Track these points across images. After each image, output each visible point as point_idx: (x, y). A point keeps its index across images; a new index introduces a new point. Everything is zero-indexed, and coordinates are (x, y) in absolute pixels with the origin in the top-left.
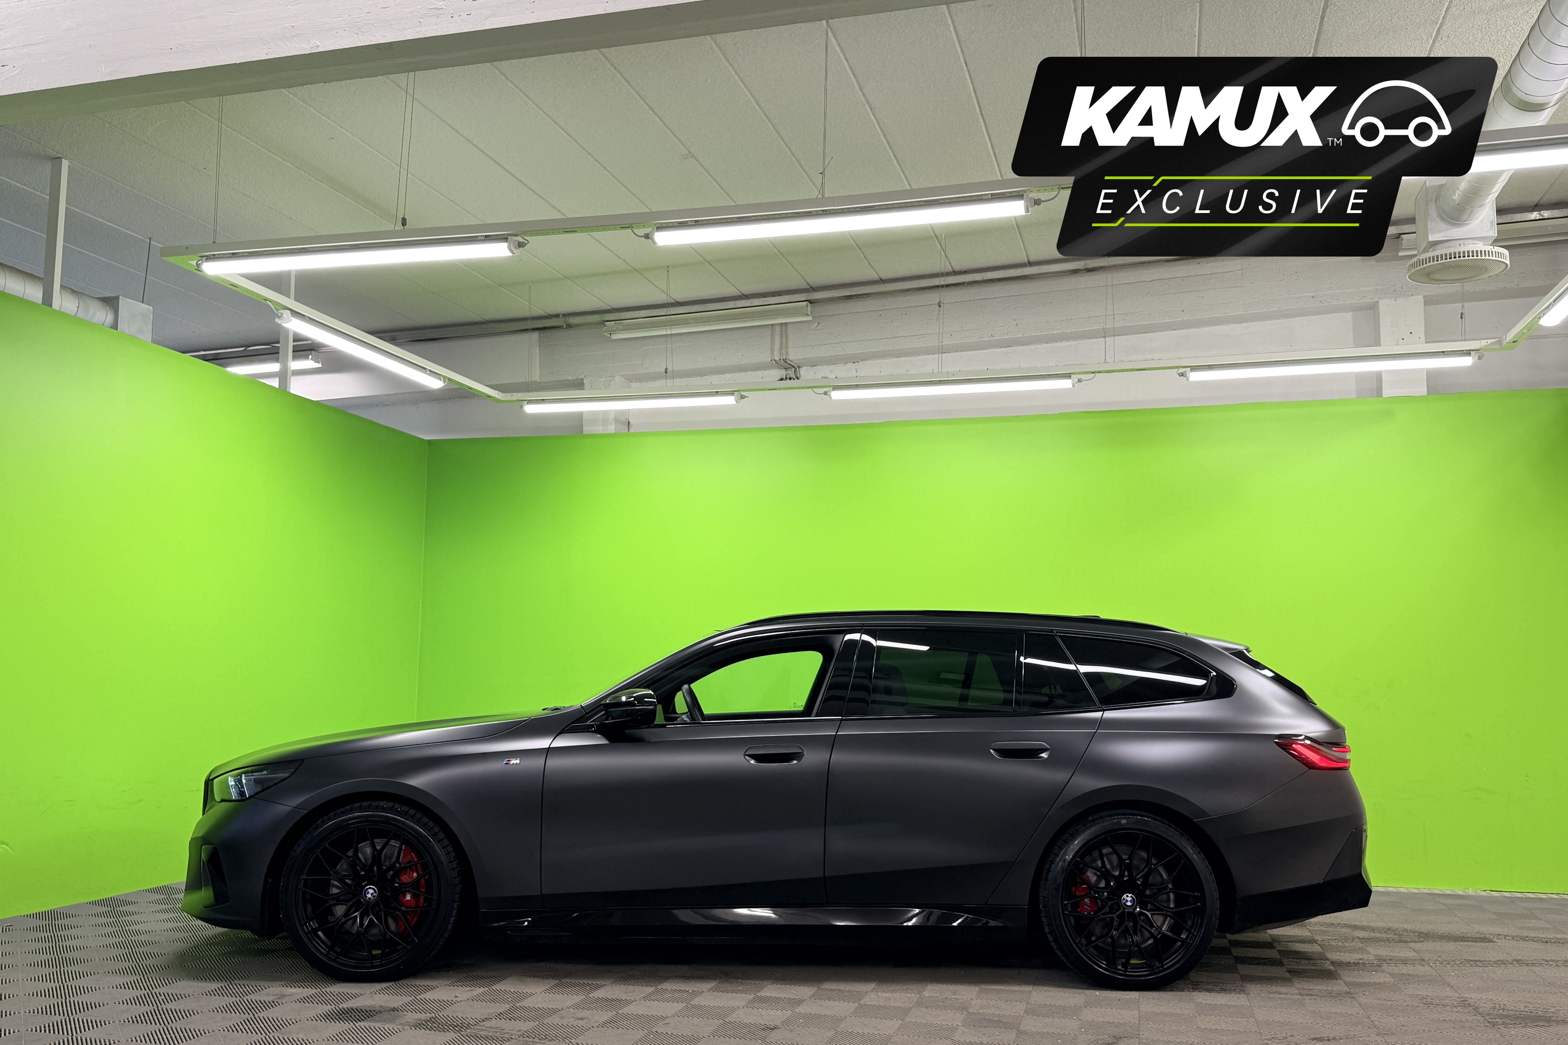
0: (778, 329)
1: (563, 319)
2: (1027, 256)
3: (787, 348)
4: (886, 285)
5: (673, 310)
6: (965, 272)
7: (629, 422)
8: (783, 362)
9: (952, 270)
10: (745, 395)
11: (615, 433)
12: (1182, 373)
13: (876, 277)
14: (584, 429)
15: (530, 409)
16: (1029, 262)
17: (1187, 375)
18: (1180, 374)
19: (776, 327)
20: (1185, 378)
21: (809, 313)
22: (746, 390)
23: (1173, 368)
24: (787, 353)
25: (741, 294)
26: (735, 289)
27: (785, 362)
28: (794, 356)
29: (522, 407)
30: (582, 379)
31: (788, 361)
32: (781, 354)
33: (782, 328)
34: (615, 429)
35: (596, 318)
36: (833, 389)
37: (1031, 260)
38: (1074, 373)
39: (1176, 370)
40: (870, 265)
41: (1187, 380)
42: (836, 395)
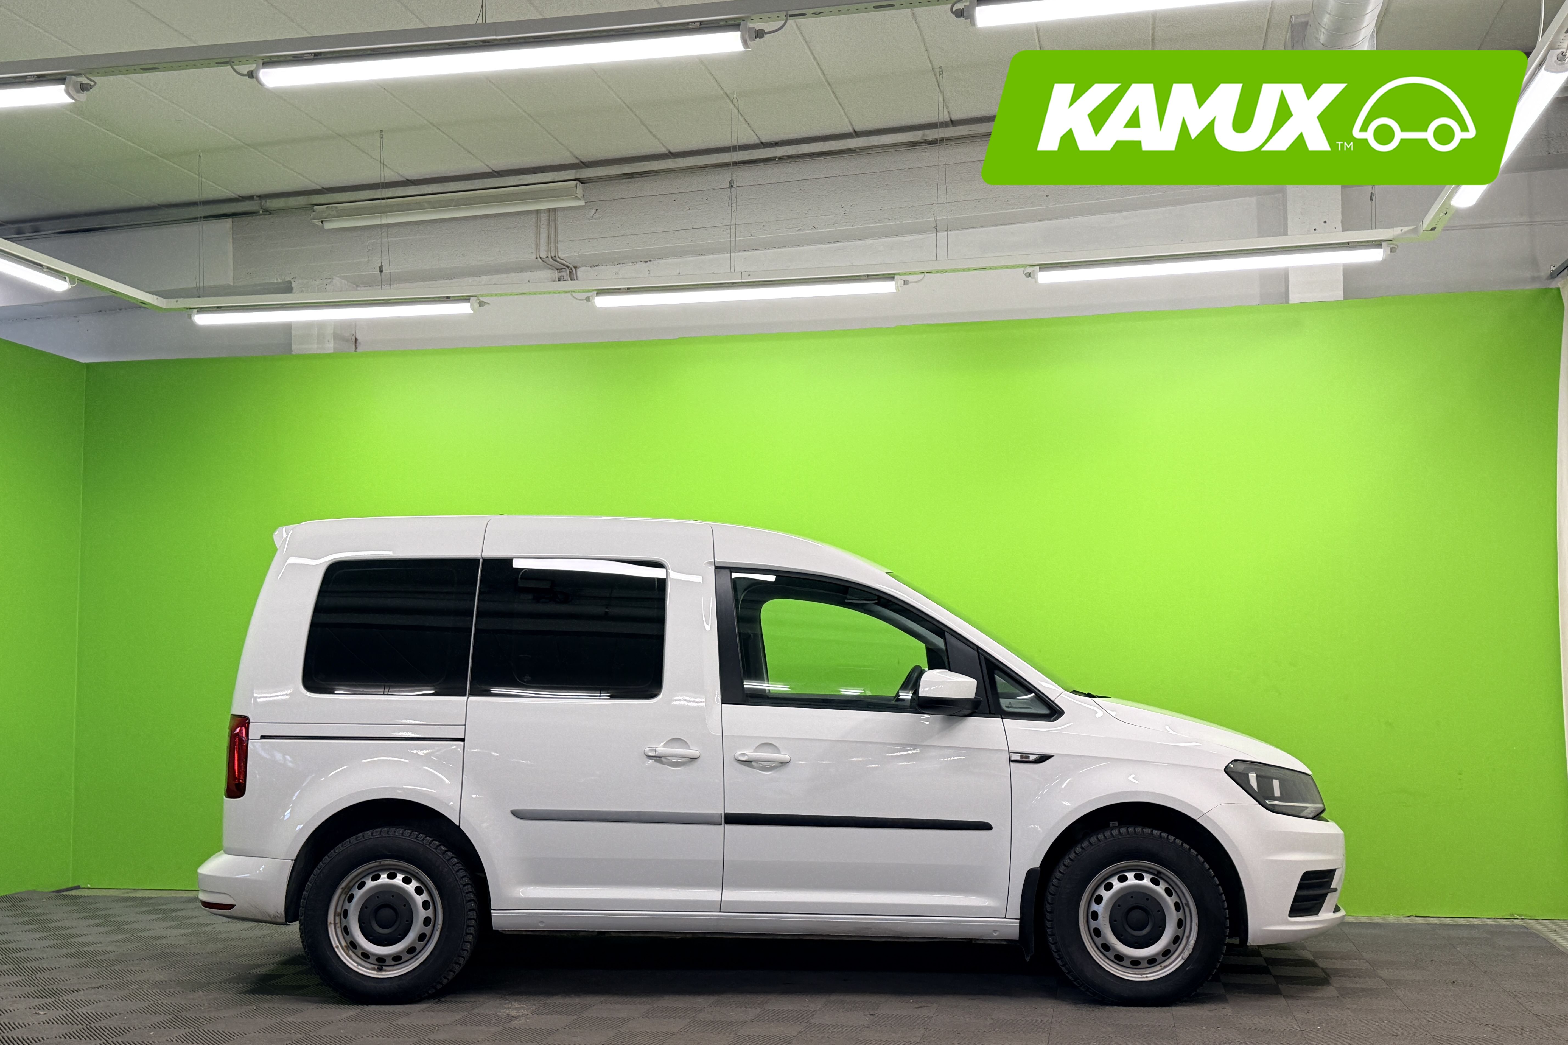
0: (544, 217)
1: (260, 201)
2: (852, 125)
3: (556, 242)
4: (677, 160)
5: (400, 191)
6: (776, 144)
7: (356, 340)
8: (551, 260)
9: (758, 141)
10: (485, 301)
11: (333, 353)
12: (1030, 273)
13: (663, 150)
14: (294, 347)
15: (202, 320)
16: (855, 132)
17: (1036, 276)
18: (1028, 274)
19: (542, 215)
20: (1034, 280)
21: (579, 195)
22: (487, 296)
23: (1018, 266)
24: (556, 248)
25: (491, 171)
26: (483, 164)
27: (553, 260)
28: (566, 253)
29: (190, 317)
30: (290, 282)
31: (558, 260)
32: (549, 250)
33: (549, 216)
34: (334, 349)
35: (302, 201)
36: (597, 293)
37: (858, 129)
38: (899, 274)
39: (1023, 269)
40: (651, 133)
41: (1036, 281)
42: (602, 302)
